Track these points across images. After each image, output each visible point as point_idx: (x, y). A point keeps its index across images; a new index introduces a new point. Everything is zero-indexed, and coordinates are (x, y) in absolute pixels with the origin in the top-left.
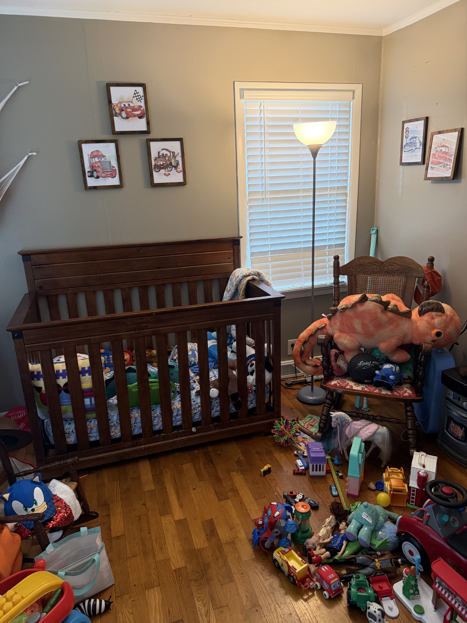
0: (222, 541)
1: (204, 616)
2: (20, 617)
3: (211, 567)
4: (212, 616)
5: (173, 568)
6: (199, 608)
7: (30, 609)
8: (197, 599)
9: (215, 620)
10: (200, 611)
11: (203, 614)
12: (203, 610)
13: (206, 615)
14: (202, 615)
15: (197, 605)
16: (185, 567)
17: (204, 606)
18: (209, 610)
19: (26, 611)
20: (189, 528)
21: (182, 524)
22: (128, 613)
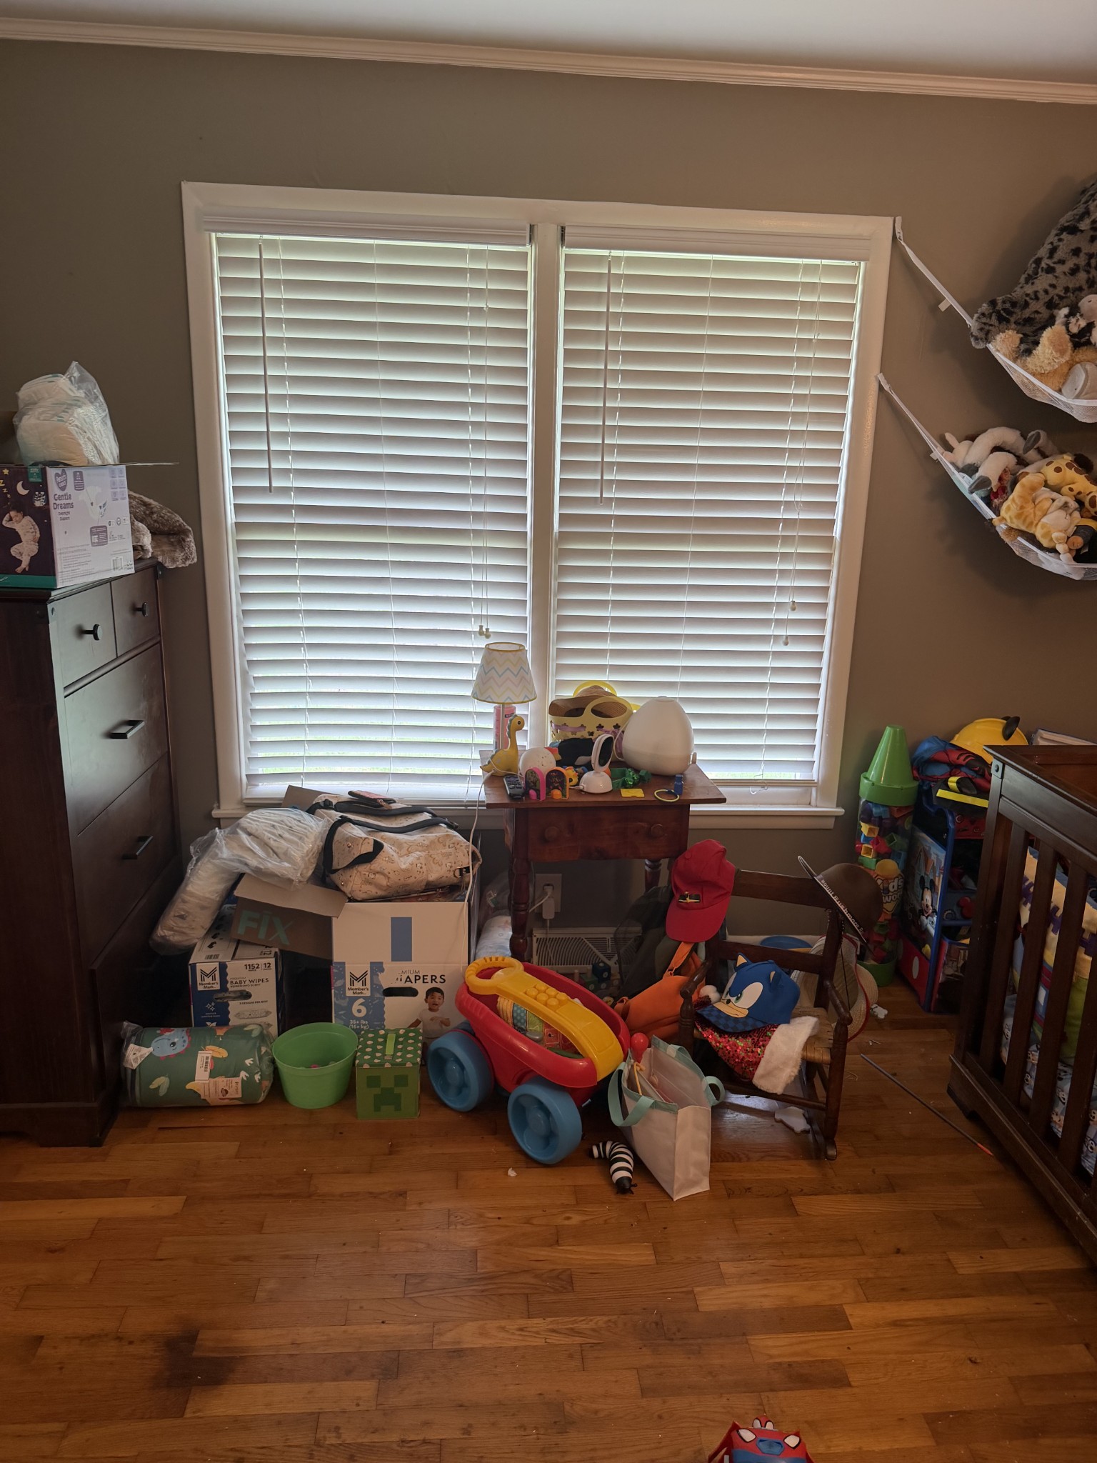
0: (771, 1394)
1: (571, 1326)
2: (538, 1021)
3: (689, 1358)
4: (567, 1339)
5: (697, 1290)
6: (591, 1320)
7: (551, 1031)
8: (613, 1320)
9: (557, 1343)
10: (584, 1320)
11: (576, 1325)
12: (584, 1326)
13: (572, 1329)
14: (573, 1322)
15: (599, 1318)
16: (697, 1310)
17: (593, 1330)
18: (581, 1335)
19: (548, 1026)
20: (818, 1331)
21: (834, 1319)
22: (607, 1217)
